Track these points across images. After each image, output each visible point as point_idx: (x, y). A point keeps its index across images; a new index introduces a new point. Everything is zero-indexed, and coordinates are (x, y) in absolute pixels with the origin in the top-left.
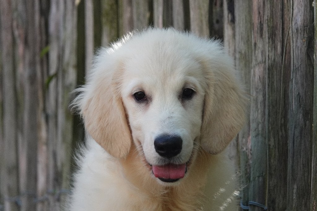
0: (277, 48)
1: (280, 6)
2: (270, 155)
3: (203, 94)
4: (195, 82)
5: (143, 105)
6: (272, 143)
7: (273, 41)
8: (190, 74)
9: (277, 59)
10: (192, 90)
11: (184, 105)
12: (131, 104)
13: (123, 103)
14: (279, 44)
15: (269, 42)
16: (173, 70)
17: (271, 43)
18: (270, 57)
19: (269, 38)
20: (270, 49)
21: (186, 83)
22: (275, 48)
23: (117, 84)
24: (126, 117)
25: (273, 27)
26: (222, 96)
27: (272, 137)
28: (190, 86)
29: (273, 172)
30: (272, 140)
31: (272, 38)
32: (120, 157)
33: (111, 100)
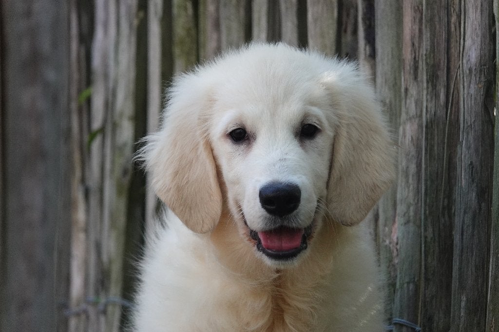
1: (444, 36)
4: (319, 114)
6: (430, 235)
7: (434, 86)
9: (438, 112)
10: (316, 127)
13: (212, 150)
14: (442, 90)
15: (428, 88)
17: (430, 89)
18: (429, 109)
19: (428, 82)
20: (429, 97)
21: (306, 116)
22: (437, 96)
25: (433, 66)
26: (359, 141)
27: (429, 225)
29: (431, 277)
30: (430, 229)
31: (433, 82)
32: (202, 232)
33: (195, 148)
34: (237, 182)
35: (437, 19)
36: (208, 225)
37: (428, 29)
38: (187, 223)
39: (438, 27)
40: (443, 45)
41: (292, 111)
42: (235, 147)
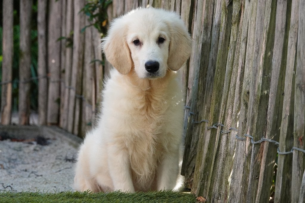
0: (208, 35)
1: (212, 13)
2: (198, 89)
3: (169, 41)
4: (165, 34)
5: (139, 46)
6: (200, 83)
7: (207, 31)
8: (162, 30)
9: (207, 40)
10: (164, 39)
11: (159, 46)
12: (132, 47)
13: (128, 46)
14: (209, 32)
15: (204, 31)
16: (153, 29)
17: (205, 32)
18: (204, 39)
19: (204, 29)
20: (204, 35)
21: (160, 35)
22: (207, 35)
23: (125, 36)
24: (130, 53)
25: (207, 24)
26: (178, 41)
27: (200, 80)
28: (163, 37)
29: (199, 98)
30: (201, 82)
31: (206, 30)
32: (124, 74)
33: (122, 45)
34: (137, 59)
35: (210, 7)
36: (127, 71)
37: (206, 11)
38: (119, 71)
39: (209, 10)
40: (211, 17)
41: (155, 34)
42: (136, 46)
